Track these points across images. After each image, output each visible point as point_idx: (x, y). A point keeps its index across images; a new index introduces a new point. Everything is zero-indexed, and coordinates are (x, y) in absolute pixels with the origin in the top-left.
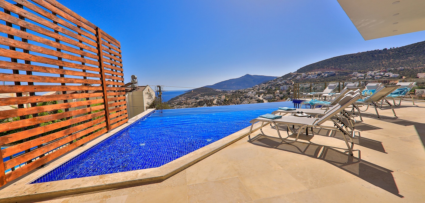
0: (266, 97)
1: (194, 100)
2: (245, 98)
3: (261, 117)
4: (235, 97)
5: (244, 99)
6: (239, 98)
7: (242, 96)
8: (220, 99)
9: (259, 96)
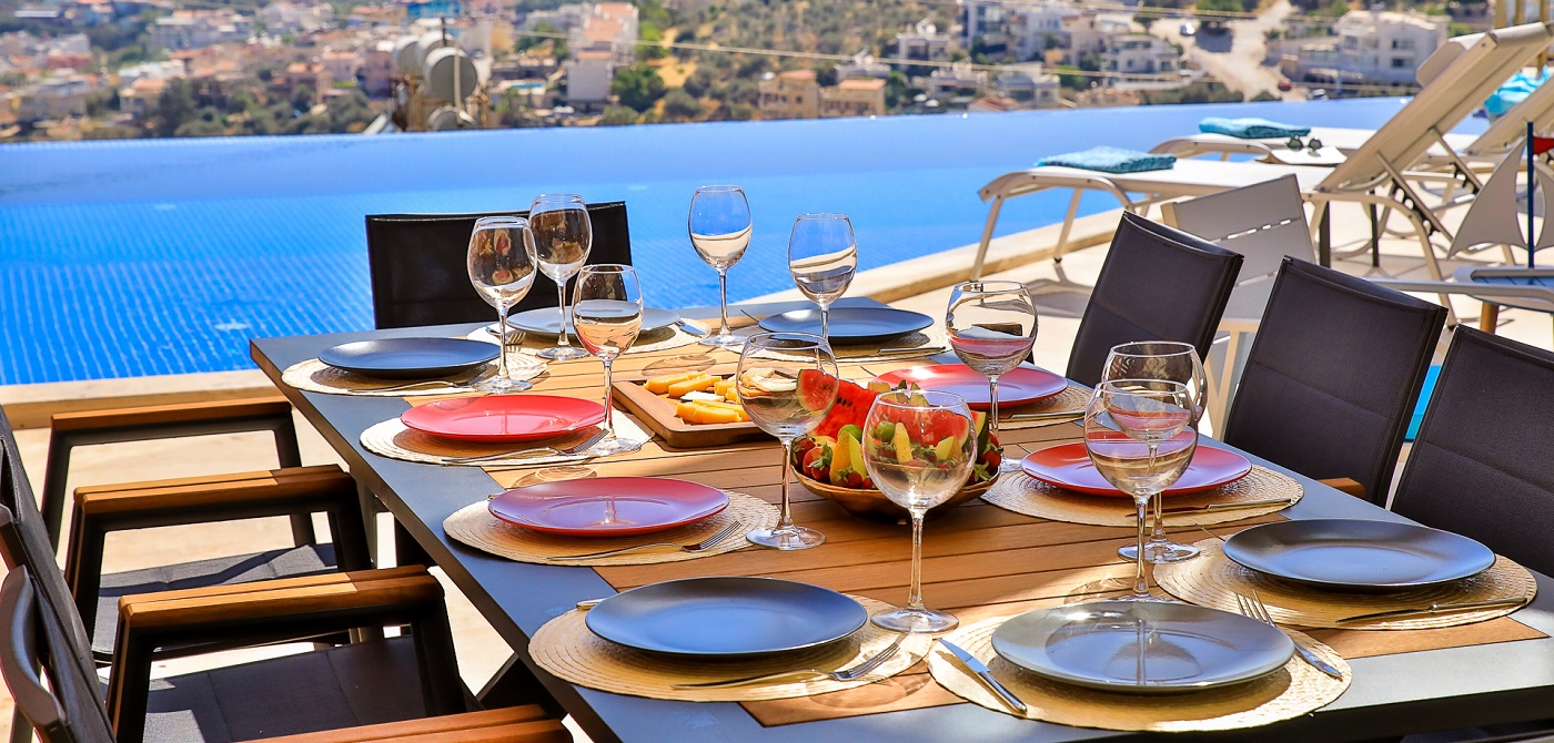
0: (1324, 44)
1: (74, 63)
2: (981, 52)
3: (1053, 164)
4: (807, 37)
5: (964, 71)
6: (867, 62)
7: (927, 31)
8: (542, 57)
9: (1215, 36)
